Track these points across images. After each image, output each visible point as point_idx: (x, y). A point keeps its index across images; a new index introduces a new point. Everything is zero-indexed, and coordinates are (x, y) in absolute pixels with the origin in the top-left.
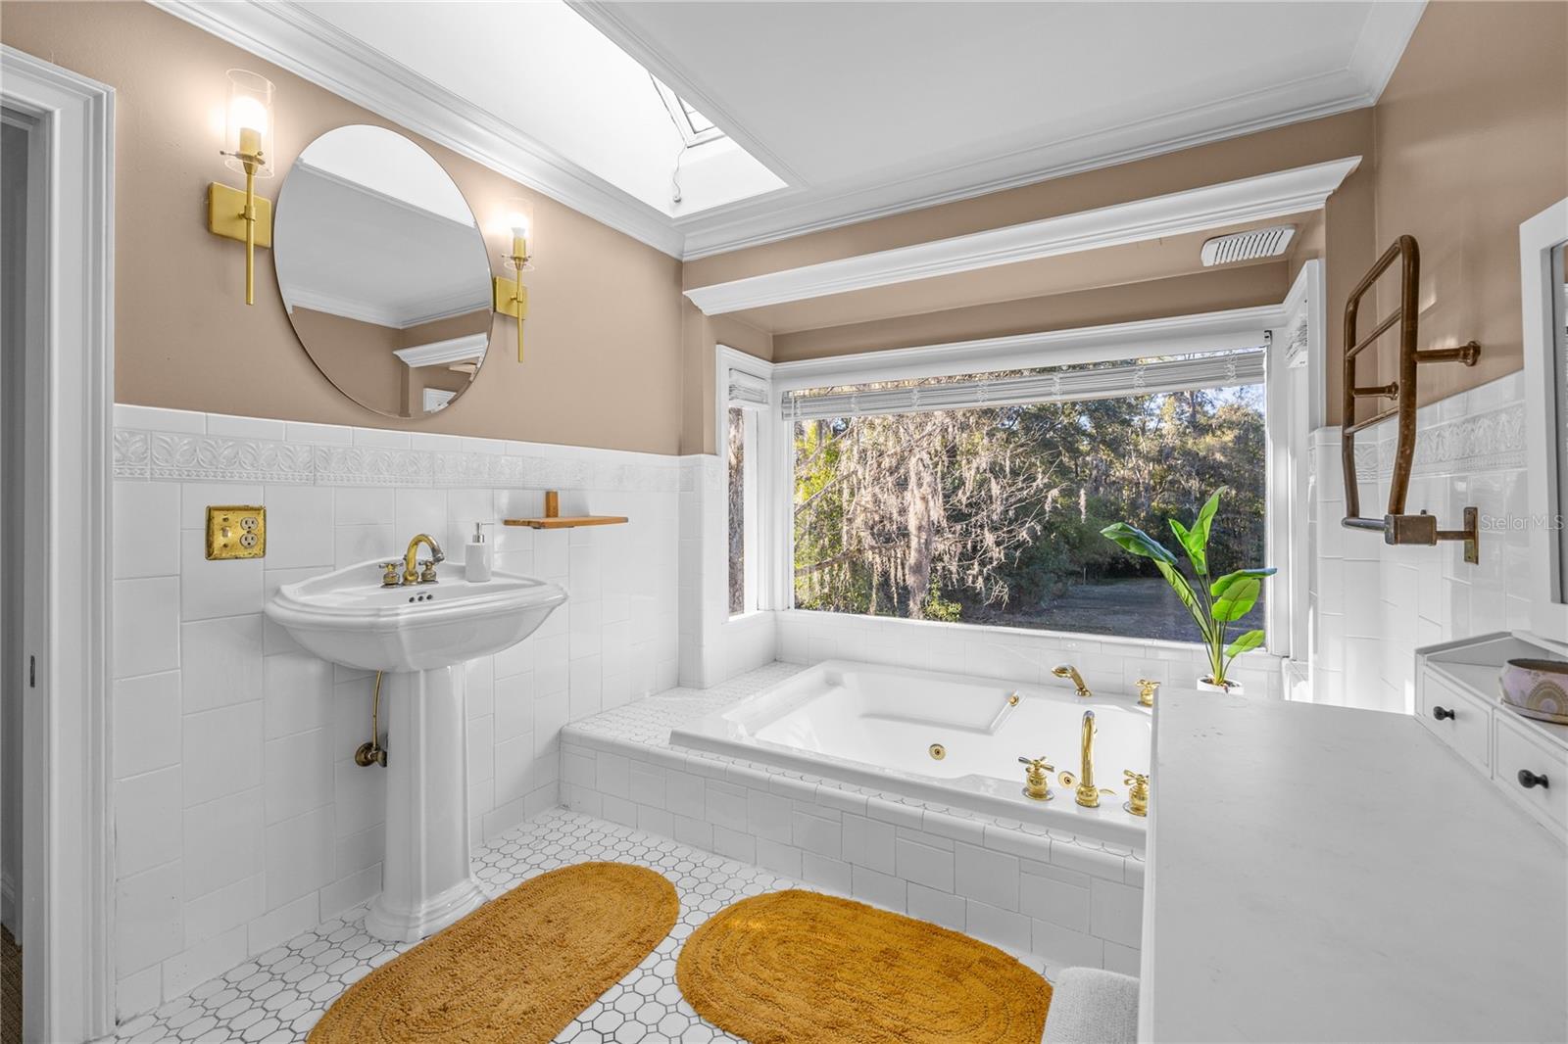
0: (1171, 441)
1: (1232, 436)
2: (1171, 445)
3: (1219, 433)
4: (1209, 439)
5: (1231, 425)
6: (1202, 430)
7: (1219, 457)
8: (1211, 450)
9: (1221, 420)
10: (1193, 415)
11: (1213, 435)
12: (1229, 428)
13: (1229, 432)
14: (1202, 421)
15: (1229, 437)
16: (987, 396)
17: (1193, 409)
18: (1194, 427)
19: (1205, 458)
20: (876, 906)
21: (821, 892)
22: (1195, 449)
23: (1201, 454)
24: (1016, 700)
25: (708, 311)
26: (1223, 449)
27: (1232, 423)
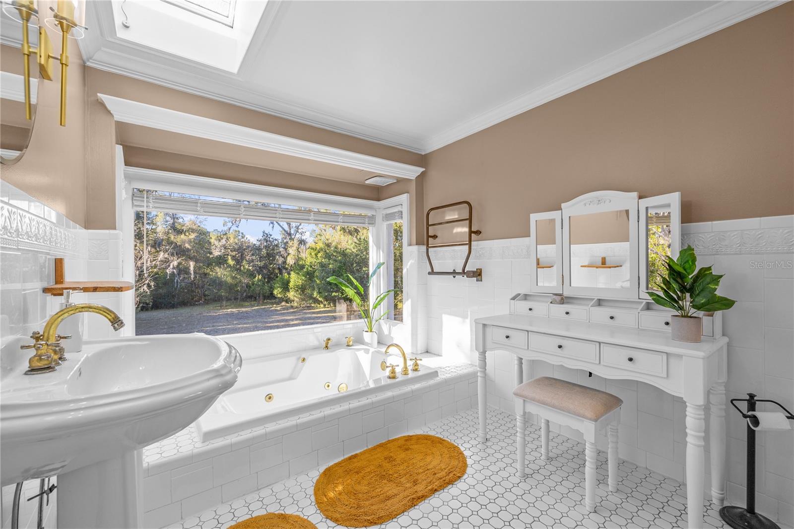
0: (161, 235)
1: (194, 236)
2: (161, 238)
3: (187, 234)
4: (183, 236)
5: (193, 231)
6: (180, 232)
7: (187, 246)
8: (184, 242)
9: (188, 228)
10: (173, 224)
11: (185, 235)
12: (192, 232)
13: (192, 234)
14: (178, 227)
15: (193, 236)
16: (281, 216)
17: (174, 221)
18: (174, 229)
19: (180, 246)
20: (358, 452)
21: (335, 463)
22: (175, 241)
23: (178, 244)
24: (304, 360)
25: (118, 117)
26: (190, 242)
27: (193, 230)
